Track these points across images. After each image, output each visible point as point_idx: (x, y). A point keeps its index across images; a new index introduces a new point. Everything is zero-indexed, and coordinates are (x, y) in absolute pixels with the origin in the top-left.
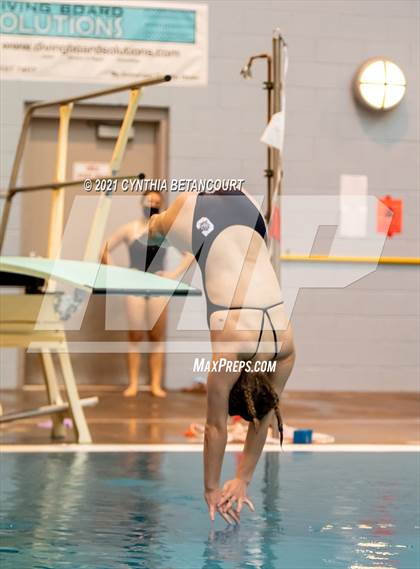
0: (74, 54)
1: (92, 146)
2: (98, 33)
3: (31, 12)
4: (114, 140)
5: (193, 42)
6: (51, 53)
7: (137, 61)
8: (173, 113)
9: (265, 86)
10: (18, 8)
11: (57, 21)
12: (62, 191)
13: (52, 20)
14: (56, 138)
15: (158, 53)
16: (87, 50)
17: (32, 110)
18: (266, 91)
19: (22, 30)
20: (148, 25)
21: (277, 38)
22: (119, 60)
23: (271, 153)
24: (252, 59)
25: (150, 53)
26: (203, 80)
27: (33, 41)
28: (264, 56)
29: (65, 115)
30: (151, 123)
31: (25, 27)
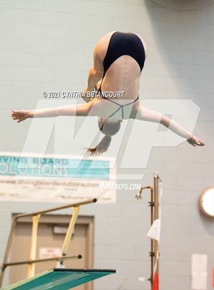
0: (40, 186)
1: (50, 239)
2: (54, 174)
3: (16, 162)
4: (64, 235)
5: (108, 179)
6: (27, 185)
7: (76, 190)
8: (96, 220)
9: (149, 204)
10: (9, 160)
12: (34, 265)
13: (28, 166)
14: (30, 234)
15: (88, 185)
16: (48, 184)
17: (17, 218)
18: (150, 207)
19: (11, 172)
21: (156, 177)
22: (66, 189)
23: (153, 243)
24: (142, 189)
25: (83, 185)
26: (113, 200)
27: (17, 178)
28: (149, 187)
29: (35, 221)
30: (84, 225)
31: (13, 171)
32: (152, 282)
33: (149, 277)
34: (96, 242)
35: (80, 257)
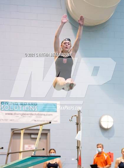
0: (24, 116)
1: (30, 140)
2: (30, 110)
3: (13, 105)
4: (36, 138)
5: (56, 112)
6: (18, 115)
7: (41, 117)
8: (51, 131)
9: (76, 124)
11: (20, 107)
12: (22, 153)
13: (18, 106)
14: (20, 138)
15: (47, 115)
16: (28, 114)
18: (76, 125)
19: (10, 109)
20: (44, 107)
21: (79, 111)
22: (37, 117)
23: (78, 142)
24: (72, 116)
25: (44, 115)
26: (59, 122)
27: (13, 112)
28: (76, 116)
29: (22, 132)
30: (45, 134)
32: (78, 161)
33: (77, 158)
34: (51, 142)
35: (44, 149)
